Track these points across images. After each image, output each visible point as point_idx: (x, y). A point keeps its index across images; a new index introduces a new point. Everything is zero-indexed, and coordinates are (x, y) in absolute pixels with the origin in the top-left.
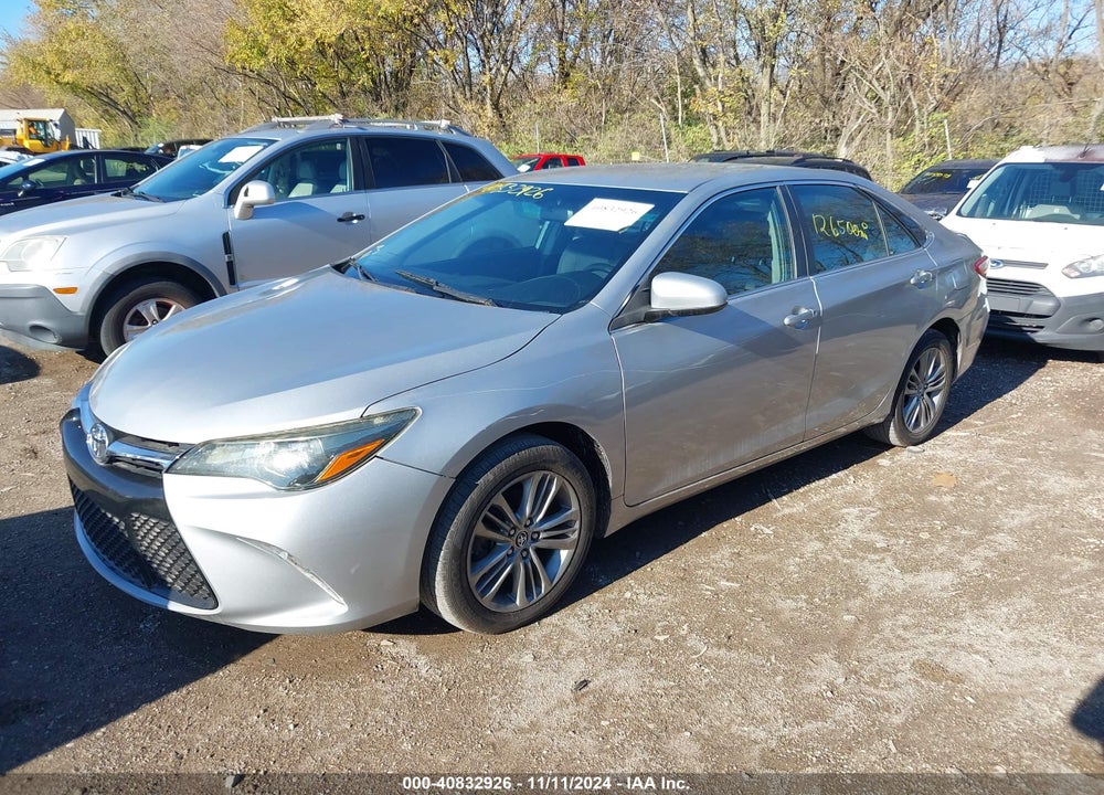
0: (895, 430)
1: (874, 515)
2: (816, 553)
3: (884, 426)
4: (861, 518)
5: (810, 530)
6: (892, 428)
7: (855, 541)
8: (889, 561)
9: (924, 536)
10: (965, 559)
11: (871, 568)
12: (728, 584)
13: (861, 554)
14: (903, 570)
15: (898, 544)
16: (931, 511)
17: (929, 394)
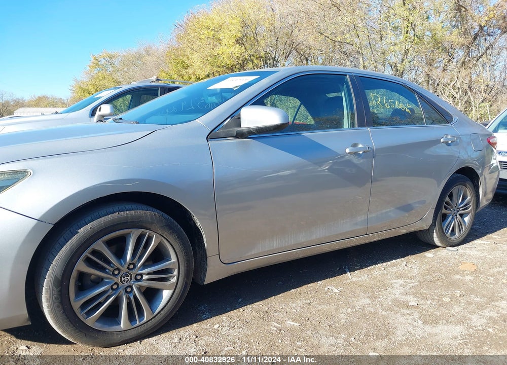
0: (437, 234)
1: (412, 284)
2: (364, 306)
3: (429, 231)
4: (403, 286)
5: (365, 292)
6: (435, 234)
7: (395, 301)
8: (416, 315)
9: (447, 300)
10: (474, 318)
11: (401, 319)
12: (292, 323)
13: (396, 309)
14: (425, 322)
15: (425, 304)
16: (456, 285)
17: (461, 215)
